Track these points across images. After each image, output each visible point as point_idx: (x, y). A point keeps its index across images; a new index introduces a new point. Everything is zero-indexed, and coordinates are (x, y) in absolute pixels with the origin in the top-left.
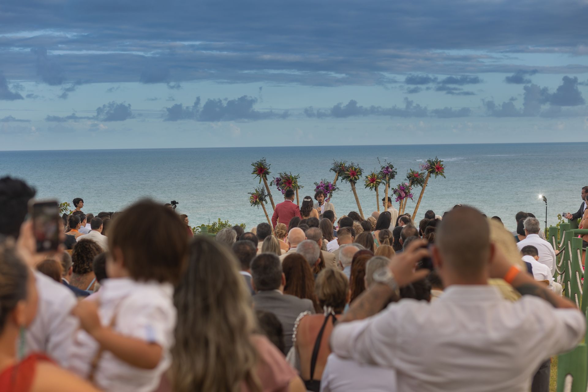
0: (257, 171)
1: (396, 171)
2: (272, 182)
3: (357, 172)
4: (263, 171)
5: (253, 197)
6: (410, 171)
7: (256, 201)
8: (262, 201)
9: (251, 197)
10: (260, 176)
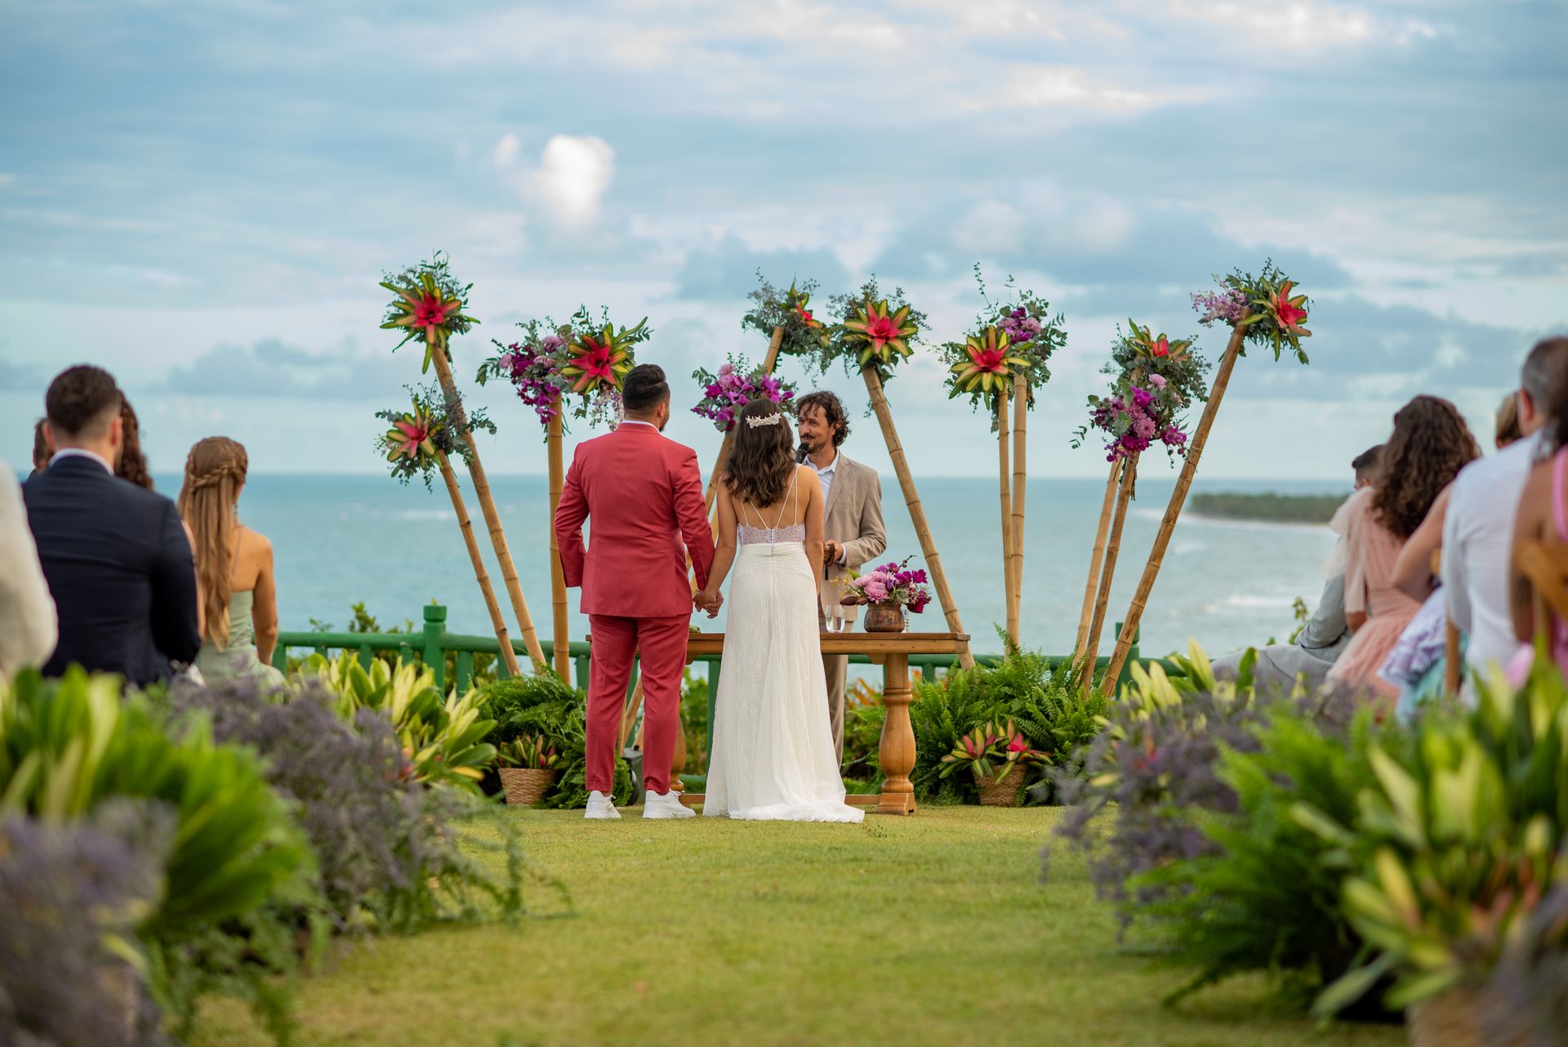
0: (407, 314)
1: (1061, 329)
2: (485, 366)
3: (900, 323)
4: (439, 315)
5: (399, 431)
6: (1127, 333)
7: (419, 451)
8: (447, 451)
9: (393, 435)
10: (421, 339)
